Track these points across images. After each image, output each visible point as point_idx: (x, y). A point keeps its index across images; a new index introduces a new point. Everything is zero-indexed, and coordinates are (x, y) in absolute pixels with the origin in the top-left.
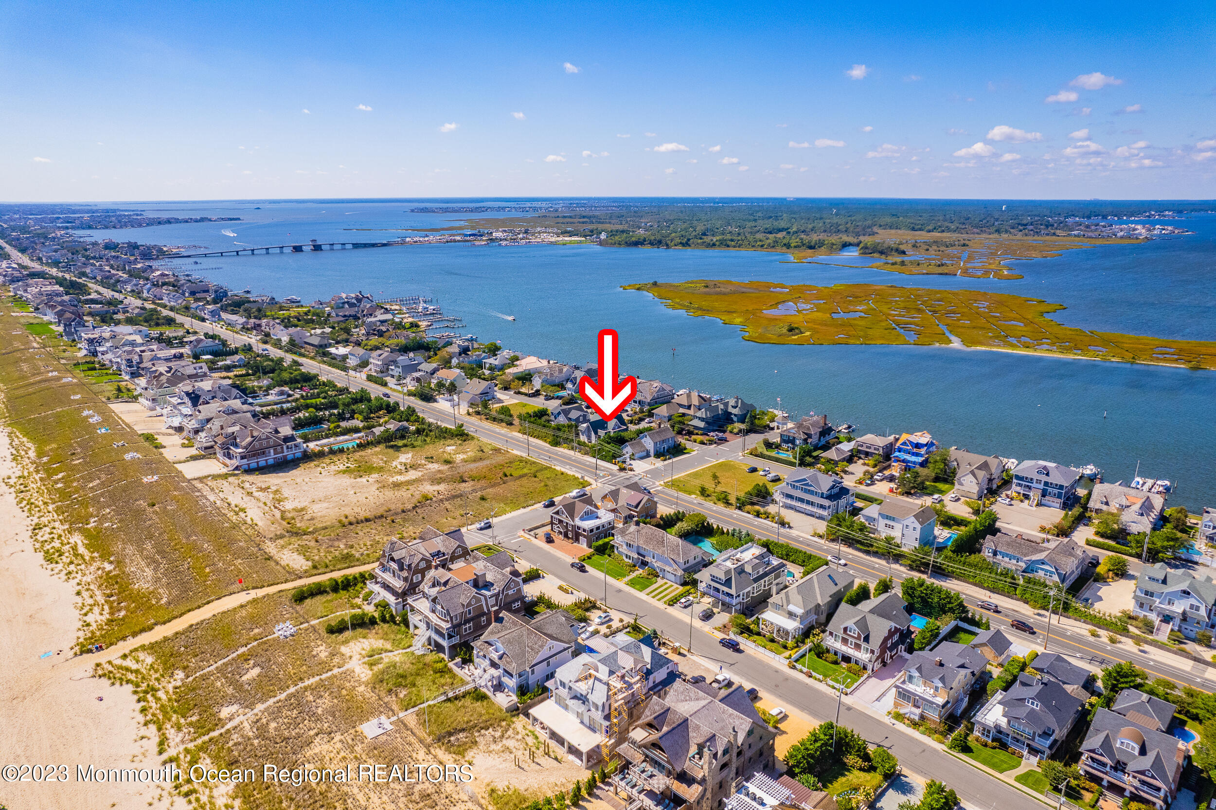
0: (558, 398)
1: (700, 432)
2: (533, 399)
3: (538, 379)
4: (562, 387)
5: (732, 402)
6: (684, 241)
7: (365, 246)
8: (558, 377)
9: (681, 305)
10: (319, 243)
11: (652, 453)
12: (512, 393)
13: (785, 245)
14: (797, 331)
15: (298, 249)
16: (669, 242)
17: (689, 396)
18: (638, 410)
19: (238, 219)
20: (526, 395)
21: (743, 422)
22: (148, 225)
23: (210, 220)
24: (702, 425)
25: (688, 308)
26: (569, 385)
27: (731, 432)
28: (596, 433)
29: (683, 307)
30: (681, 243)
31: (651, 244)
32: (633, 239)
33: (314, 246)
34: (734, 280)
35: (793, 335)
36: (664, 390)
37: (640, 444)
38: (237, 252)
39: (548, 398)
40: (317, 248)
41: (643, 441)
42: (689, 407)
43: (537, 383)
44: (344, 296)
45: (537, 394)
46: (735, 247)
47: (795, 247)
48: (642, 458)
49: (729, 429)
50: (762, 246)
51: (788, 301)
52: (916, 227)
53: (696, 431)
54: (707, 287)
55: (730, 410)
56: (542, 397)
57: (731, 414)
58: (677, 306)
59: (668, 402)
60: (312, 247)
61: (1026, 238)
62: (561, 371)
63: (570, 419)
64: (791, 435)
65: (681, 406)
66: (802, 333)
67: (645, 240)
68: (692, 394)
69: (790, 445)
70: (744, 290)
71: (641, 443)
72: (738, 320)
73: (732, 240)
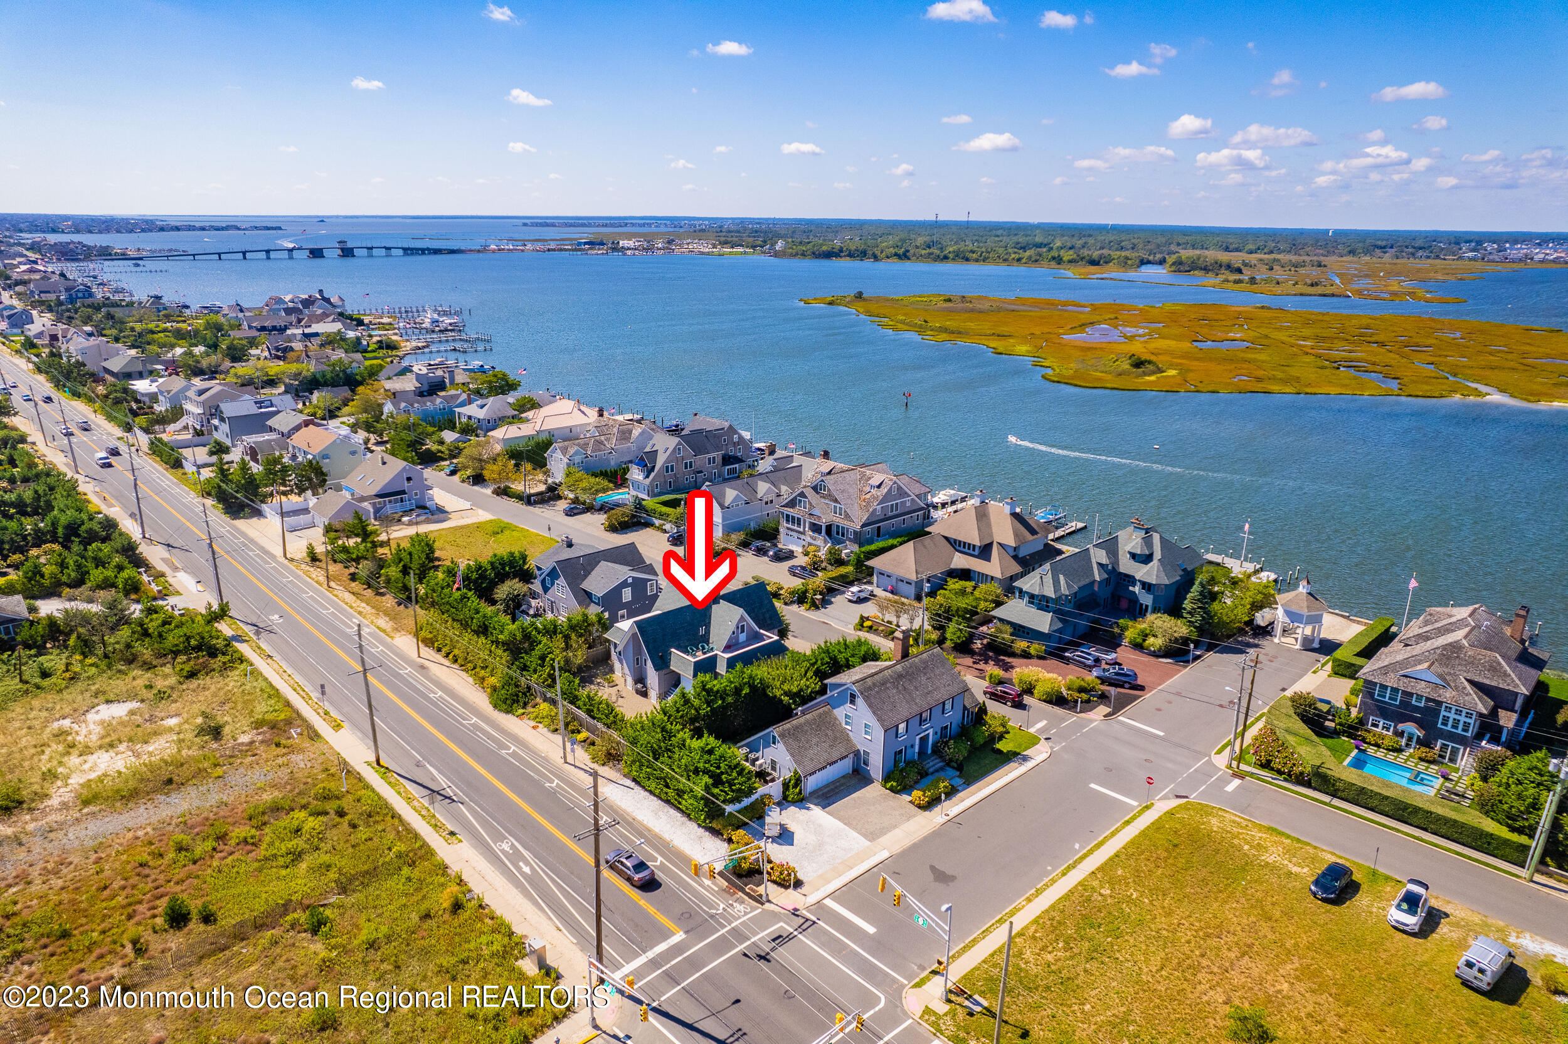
0: (603, 508)
1: (1035, 648)
2: (537, 510)
3: (558, 455)
4: (618, 478)
5: (1130, 541)
6: (901, 252)
7: (423, 251)
8: (614, 451)
9: (907, 324)
10: (349, 245)
11: (876, 765)
12: (488, 491)
13: (1054, 258)
14: (1151, 367)
15: (316, 253)
16: (878, 253)
17: (982, 514)
18: (823, 554)
19: (280, 228)
20: (520, 497)
21: (1174, 610)
22: (143, 231)
23: (239, 229)
24: (1043, 622)
25: (921, 330)
26: (636, 474)
27: (1138, 646)
28: (661, 663)
29: (912, 327)
30: (896, 254)
31: (851, 255)
32: (824, 248)
33: (343, 250)
34: (990, 295)
35: (1145, 374)
36: (902, 493)
37: (827, 724)
38: (219, 254)
39: (577, 509)
40: (347, 252)
41: (840, 713)
42: (985, 552)
43: (558, 464)
44: (288, 298)
45: (551, 495)
46: (977, 260)
47: (1070, 261)
48: (827, 796)
49: (1130, 634)
50: (1019, 260)
51: (1099, 322)
52: (1231, 247)
53: (1021, 644)
54: (950, 300)
55: (1126, 566)
56: (562, 505)
57: (1130, 580)
58: (900, 326)
59: (917, 533)
60: (339, 252)
61: (1398, 261)
62: (625, 435)
63: (586, 597)
64: (1421, 688)
65: (957, 545)
66: (1160, 371)
67: (841, 250)
68: (993, 505)
69: (1410, 727)
70: (1013, 307)
71: (833, 724)
72: (1023, 349)
73: (973, 252)
